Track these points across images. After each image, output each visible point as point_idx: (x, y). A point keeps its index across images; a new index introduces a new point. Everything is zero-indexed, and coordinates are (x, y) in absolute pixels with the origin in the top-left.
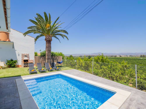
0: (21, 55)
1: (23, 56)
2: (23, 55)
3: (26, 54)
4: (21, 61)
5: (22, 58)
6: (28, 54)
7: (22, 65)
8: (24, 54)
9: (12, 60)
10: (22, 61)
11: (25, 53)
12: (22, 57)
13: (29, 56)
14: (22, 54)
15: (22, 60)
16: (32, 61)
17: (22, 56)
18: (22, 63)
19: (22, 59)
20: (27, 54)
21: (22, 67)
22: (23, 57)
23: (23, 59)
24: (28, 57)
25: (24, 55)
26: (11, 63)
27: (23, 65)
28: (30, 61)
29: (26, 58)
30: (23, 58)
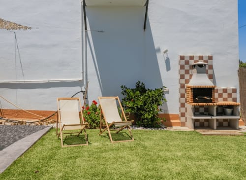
0: (175, 64)
1: (187, 67)
2: (187, 63)
3: (201, 58)
4: (178, 95)
5: (182, 77)
6: (210, 58)
7: (183, 115)
8: (192, 58)
9: (141, 89)
10: (182, 96)
11: (196, 51)
12: (183, 72)
13: (211, 67)
14: (182, 58)
15: (182, 86)
16: (230, 95)
17: (182, 67)
18: (183, 105)
19: (183, 81)
20: (206, 54)
21: (183, 124)
22: (187, 72)
23: (187, 81)
24: (210, 72)
25: (192, 63)
26: (140, 103)
27: (190, 116)
28: (220, 96)
29: (200, 81)
30: (187, 77)
